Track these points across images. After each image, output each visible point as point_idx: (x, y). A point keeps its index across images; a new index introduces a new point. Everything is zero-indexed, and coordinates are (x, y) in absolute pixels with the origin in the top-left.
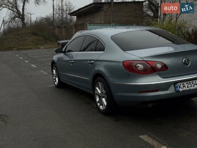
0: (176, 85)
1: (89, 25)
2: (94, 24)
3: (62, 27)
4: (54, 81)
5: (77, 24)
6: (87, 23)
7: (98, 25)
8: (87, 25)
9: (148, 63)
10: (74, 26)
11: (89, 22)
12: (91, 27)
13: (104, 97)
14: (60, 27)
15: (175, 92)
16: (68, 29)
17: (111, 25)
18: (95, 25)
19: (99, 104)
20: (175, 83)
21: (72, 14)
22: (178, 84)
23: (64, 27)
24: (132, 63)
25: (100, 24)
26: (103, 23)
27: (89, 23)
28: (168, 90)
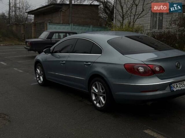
0: (171, 86)
1: (49, 25)
2: (53, 23)
3: (20, 24)
4: (38, 79)
5: (36, 23)
6: (47, 22)
7: (58, 25)
8: (47, 24)
9: (149, 67)
10: (33, 24)
11: (49, 21)
12: (51, 26)
13: (101, 96)
14: (18, 25)
15: (170, 91)
16: (27, 27)
17: (70, 26)
18: (55, 25)
19: (95, 102)
20: (170, 84)
21: (30, 13)
22: (172, 84)
23: (22, 24)
24: (134, 66)
25: (59, 23)
26: (62, 23)
27: (49, 23)
28: (165, 90)
